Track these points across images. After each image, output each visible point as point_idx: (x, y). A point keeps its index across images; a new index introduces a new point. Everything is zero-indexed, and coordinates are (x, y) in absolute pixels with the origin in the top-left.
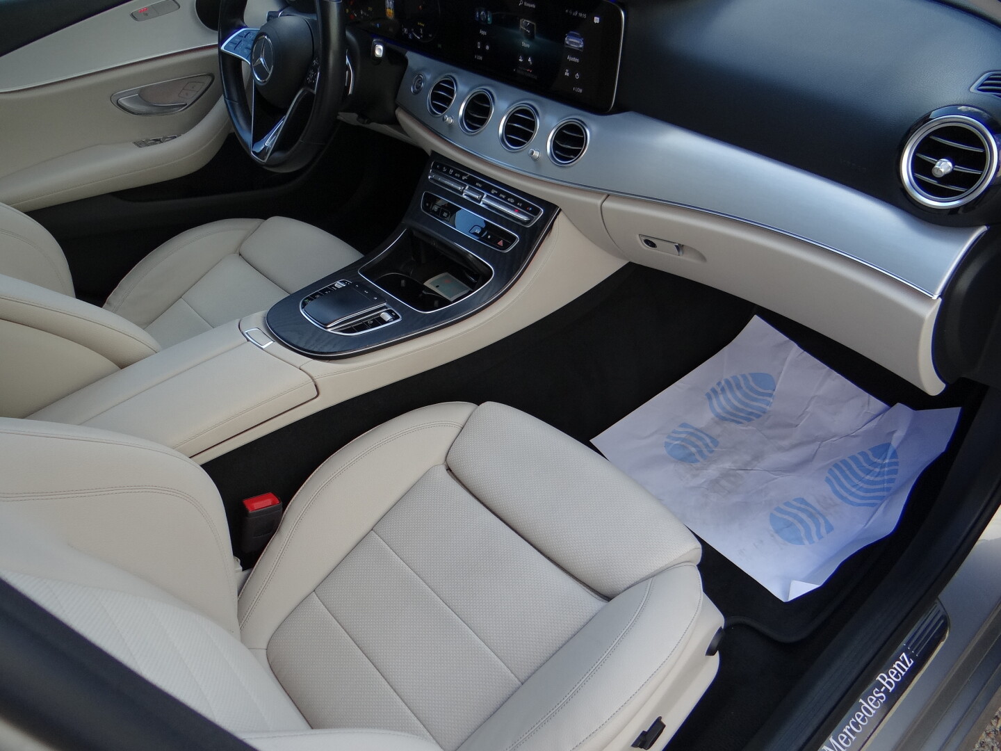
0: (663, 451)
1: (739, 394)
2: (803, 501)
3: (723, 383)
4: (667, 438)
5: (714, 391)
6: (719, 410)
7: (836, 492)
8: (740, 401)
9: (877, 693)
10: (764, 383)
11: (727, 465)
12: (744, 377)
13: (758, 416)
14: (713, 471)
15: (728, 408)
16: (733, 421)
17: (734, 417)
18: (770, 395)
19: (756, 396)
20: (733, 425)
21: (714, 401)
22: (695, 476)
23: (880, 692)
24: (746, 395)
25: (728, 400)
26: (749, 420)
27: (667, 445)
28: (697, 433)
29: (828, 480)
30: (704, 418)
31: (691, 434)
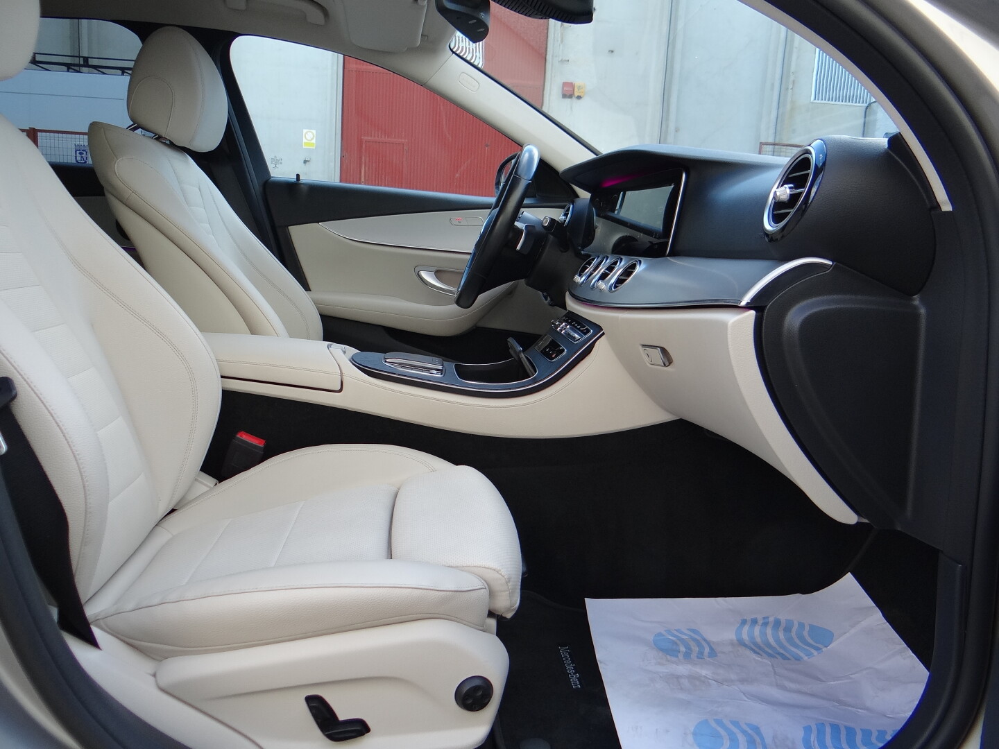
0: (651, 638)
1: (781, 635)
2: (757, 729)
3: (771, 619)
4: (665, 631)
5: (754, 622)
6: (745, 636)
8: (778, 641)
10: (821, 637)
11: (704, 672)
12: (801, 625)
13: (785, 658)
14: (683, 669)
15: (759, 640)
16: (752, 649)
17: (757, 649)
18: (818, 649)
19: (798, 641)
20: (748, 652)
21: (746, 628)
22: (660, 664)
24: (790, 640)
25: (763, 634)
26: (770, 656)
27: (660, 634)
28: (700, 641)
29: (808, 730)
30: (723, 635)
31: (695, 640)
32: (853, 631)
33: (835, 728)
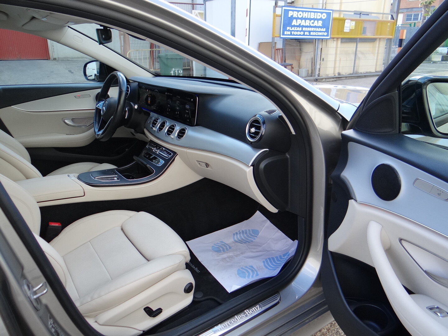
0: (211, 248)
1: (245, 235)
2: (252, 267)
3: (241, 231)
4: (214, 245)
5: (237, 233)
6: (236, 239)
7: (265, 265)
8: (245, 237)
9: (242, 315)
10: (256, 233)
11: (231, 254)
12: (249, 230)
13: (249, 242)
14: (225, 255)
15: (240, 239)
16: (239, 242)
17: (241, 242)
18: (256, 237)
19: (250, 236)
20: (239, 244)
21: (235, 236)
22: (217, 256)
23: (244, 315)
24: (248, 236)
25: (240, 237)
26: (245, 243)
27: (213, 247)
28: (225, 245)
29: (264, 262)
30: (230, 241)
31: (223, 245)
32: (263, 228)
33: (269, 259)
